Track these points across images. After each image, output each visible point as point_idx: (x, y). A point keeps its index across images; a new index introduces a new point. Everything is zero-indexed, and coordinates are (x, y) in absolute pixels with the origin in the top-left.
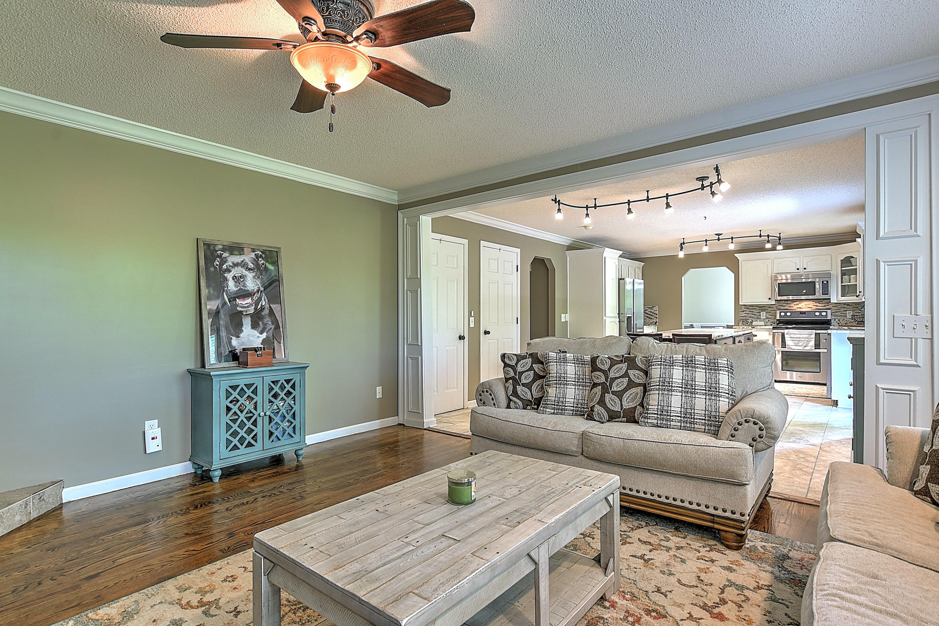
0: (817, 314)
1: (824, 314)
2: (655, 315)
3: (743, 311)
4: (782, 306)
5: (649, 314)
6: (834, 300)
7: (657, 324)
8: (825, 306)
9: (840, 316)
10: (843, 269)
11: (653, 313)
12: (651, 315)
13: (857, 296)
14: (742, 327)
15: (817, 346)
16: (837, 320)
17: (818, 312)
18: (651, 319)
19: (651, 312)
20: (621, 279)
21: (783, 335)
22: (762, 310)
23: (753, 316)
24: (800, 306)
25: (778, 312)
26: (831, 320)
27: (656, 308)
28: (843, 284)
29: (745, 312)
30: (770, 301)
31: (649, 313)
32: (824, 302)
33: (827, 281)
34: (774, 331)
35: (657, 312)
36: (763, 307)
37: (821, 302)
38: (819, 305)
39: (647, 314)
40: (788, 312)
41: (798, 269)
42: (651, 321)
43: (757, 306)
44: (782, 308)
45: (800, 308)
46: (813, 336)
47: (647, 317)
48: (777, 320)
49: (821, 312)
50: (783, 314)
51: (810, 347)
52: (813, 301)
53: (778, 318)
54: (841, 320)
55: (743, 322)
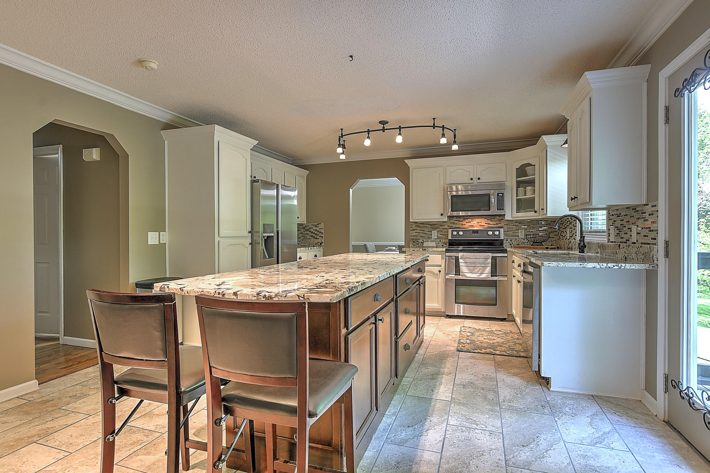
0: (490, 233)
1: (497, 233)
2: (320, 235)
3: (414, 230)
4: (454, 224)
5: (314, 233)
6: (508, 217)
7: (323, 244)
8: (497, 224)
9: (512, 236)
10: (518, 179)
11: (318, 231)
12: (316, 234)
13: (535, 212)
14: (412, 249)
15: (494, 273)
16: (509, 240)
17: (491, 231)
18: (316, 238)
19: (316, 230)
20: (254, 181)
21: (457, 259)
22: (434, 229)
23: (424, 235)
24: (472, 223)
25: (450, 231)
26: (503, 240)
27: (322, 226)
28: (518, 198)
29: (416, 231)
30: (442, 217)
31: (314, 231)
32: (496, 219)
33: (503, 194)
34: (448, 254)
35: (322, 231)
36: (433, 225)
37: (493, 220)
38: (491, 223)
39: (312, 232)
40: (460, 231)
41: (472, 179)
42: (316, 241)
43: (428, 223)
44: (454, 226)
45: (472, 226)
46: (490, 261)
47: (312, 236)
48: (449, 240)
49: (493, 231)
50: (455, 233)
51: (486, 274)
52: (485, 218)
53: (450, 238)
54: (513, 240)
55: (414, 242)
